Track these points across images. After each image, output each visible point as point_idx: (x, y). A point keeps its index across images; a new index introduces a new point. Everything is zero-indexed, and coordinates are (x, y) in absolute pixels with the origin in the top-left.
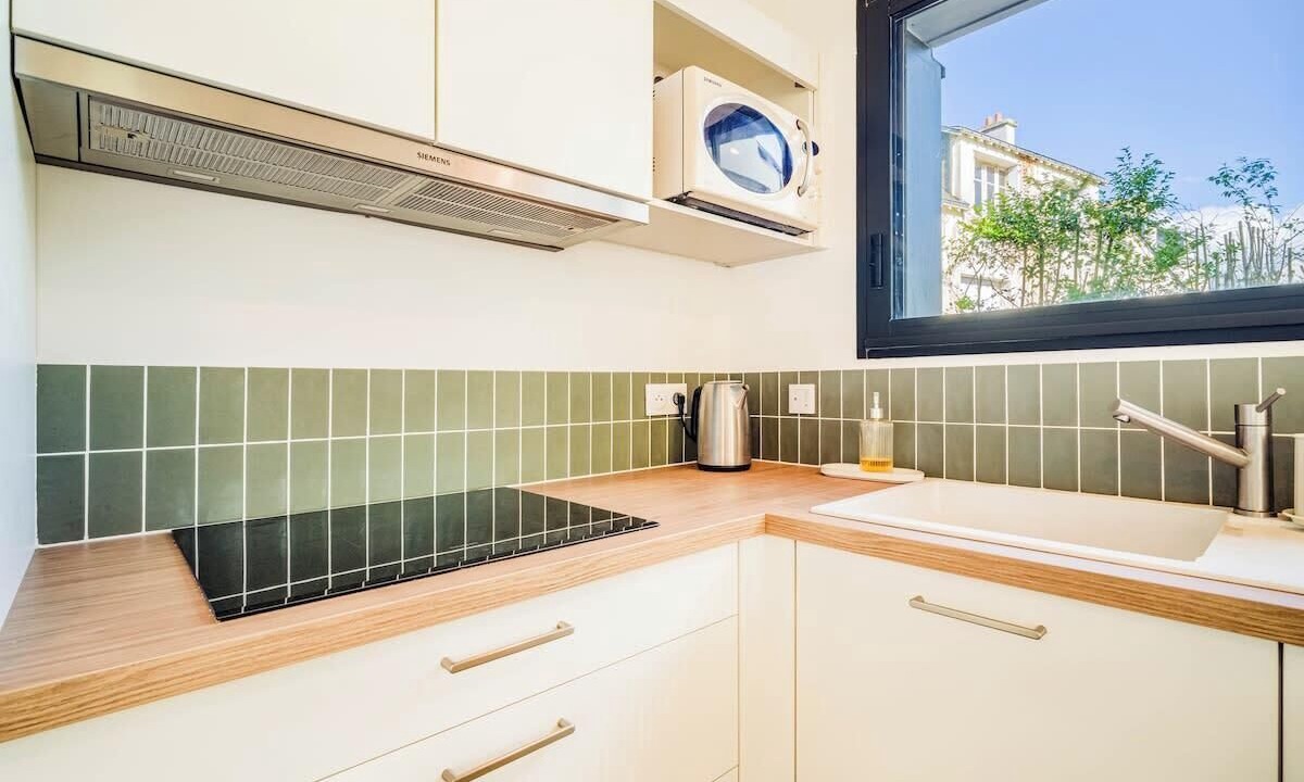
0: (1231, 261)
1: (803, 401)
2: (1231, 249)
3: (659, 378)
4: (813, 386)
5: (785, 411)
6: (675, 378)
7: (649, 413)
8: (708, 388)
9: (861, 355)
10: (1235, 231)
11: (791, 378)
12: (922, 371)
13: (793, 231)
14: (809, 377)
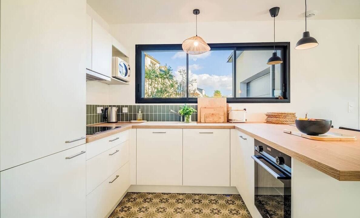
0: (181, 87)
1: (125, 110)
2: (180, 85)
3: (99, 106)
4: (127, 108)
5: (122, 112)
6: (101, 106)
7: (98, 113)
8: (110, 108)
9: (136, 103)
10: (181, 82)
11: (123, 106)
12: (146, 106)
13: (126, 82)
14: (126, 106)
